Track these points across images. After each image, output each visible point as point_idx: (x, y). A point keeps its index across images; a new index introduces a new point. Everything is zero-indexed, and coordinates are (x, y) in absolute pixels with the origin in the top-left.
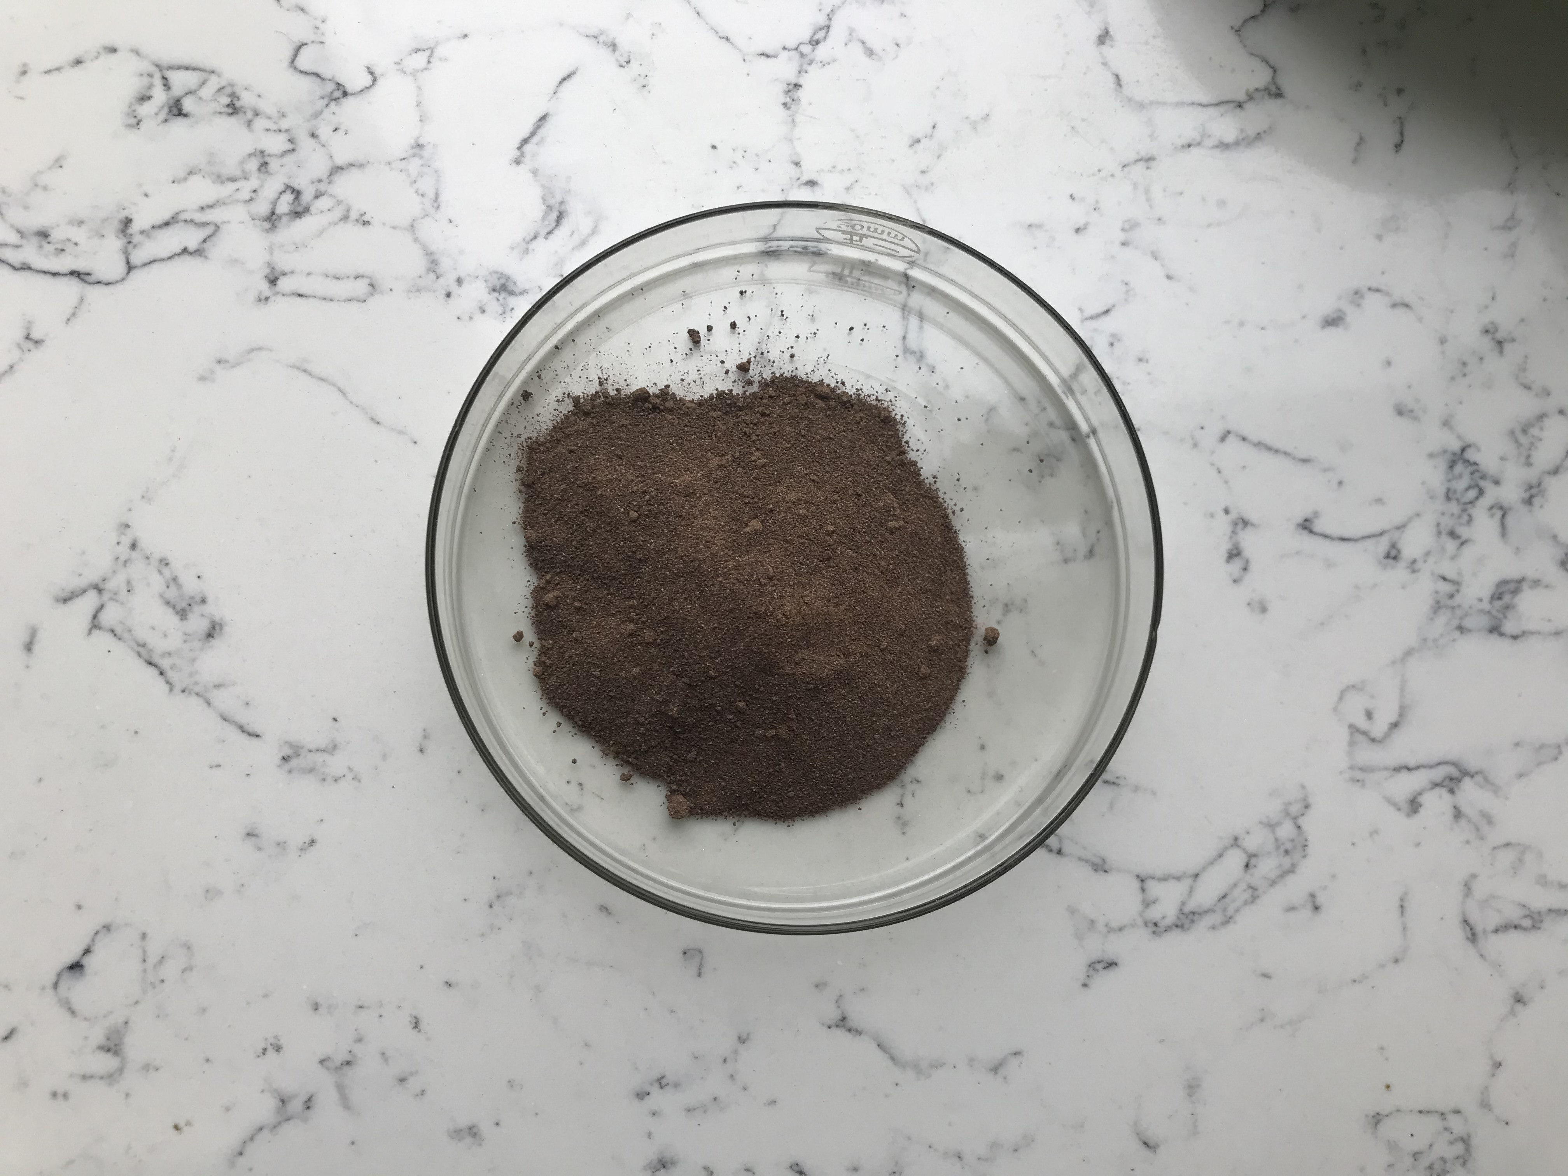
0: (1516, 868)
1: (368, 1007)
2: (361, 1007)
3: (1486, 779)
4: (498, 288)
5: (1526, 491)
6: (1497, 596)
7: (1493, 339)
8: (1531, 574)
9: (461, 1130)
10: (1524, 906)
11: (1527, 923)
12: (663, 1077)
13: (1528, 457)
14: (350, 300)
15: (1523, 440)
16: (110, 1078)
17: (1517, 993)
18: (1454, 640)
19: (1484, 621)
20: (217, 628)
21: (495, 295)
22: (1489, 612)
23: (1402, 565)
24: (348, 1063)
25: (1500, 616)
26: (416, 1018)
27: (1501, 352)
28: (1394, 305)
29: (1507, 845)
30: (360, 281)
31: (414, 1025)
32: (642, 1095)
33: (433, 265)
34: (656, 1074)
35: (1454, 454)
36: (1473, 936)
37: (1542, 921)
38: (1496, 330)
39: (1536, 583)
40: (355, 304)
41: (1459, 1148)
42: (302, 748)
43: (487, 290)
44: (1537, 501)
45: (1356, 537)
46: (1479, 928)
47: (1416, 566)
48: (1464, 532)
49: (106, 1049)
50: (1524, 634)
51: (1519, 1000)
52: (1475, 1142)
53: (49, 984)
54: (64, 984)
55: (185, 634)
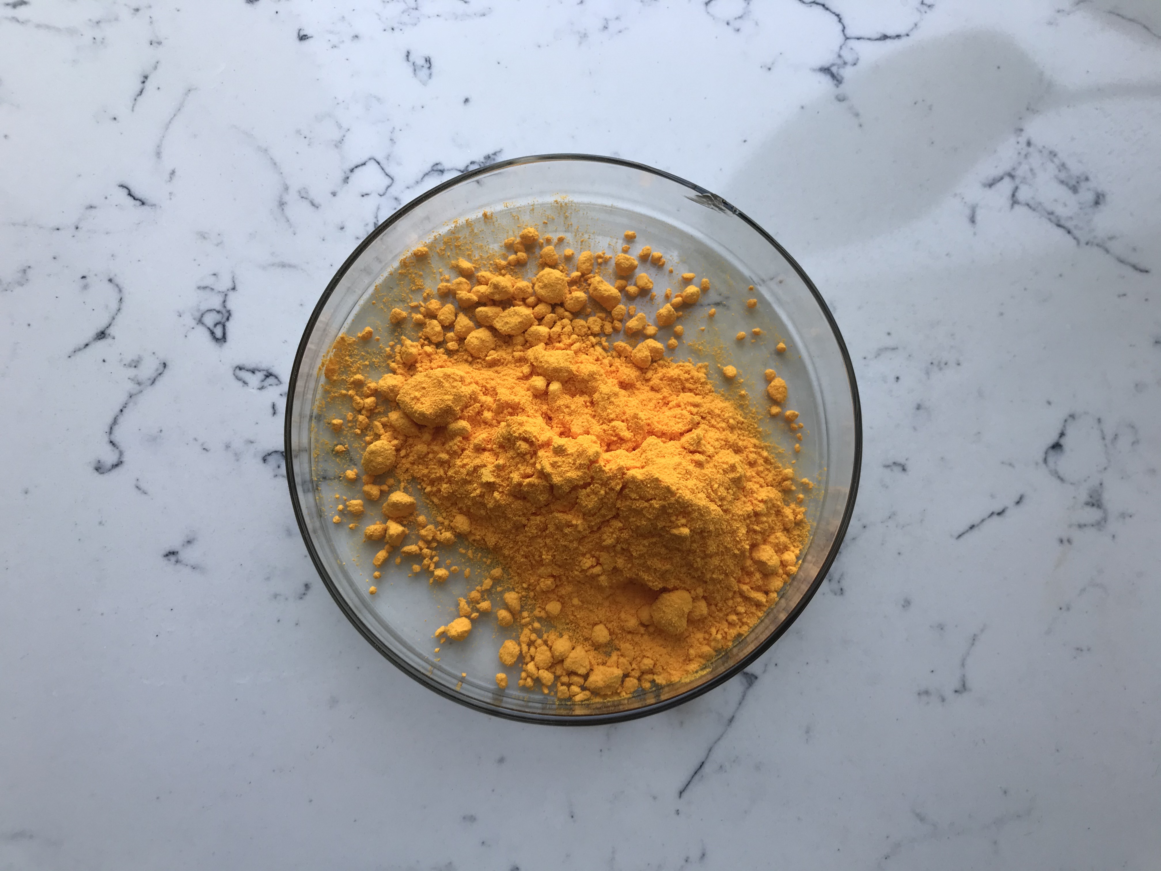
16: (1099, 525)
20: (1101, 197)
49: (1091, 504)
53: (1040, 460)
54: (1051, 460)
55: (1080, 203)
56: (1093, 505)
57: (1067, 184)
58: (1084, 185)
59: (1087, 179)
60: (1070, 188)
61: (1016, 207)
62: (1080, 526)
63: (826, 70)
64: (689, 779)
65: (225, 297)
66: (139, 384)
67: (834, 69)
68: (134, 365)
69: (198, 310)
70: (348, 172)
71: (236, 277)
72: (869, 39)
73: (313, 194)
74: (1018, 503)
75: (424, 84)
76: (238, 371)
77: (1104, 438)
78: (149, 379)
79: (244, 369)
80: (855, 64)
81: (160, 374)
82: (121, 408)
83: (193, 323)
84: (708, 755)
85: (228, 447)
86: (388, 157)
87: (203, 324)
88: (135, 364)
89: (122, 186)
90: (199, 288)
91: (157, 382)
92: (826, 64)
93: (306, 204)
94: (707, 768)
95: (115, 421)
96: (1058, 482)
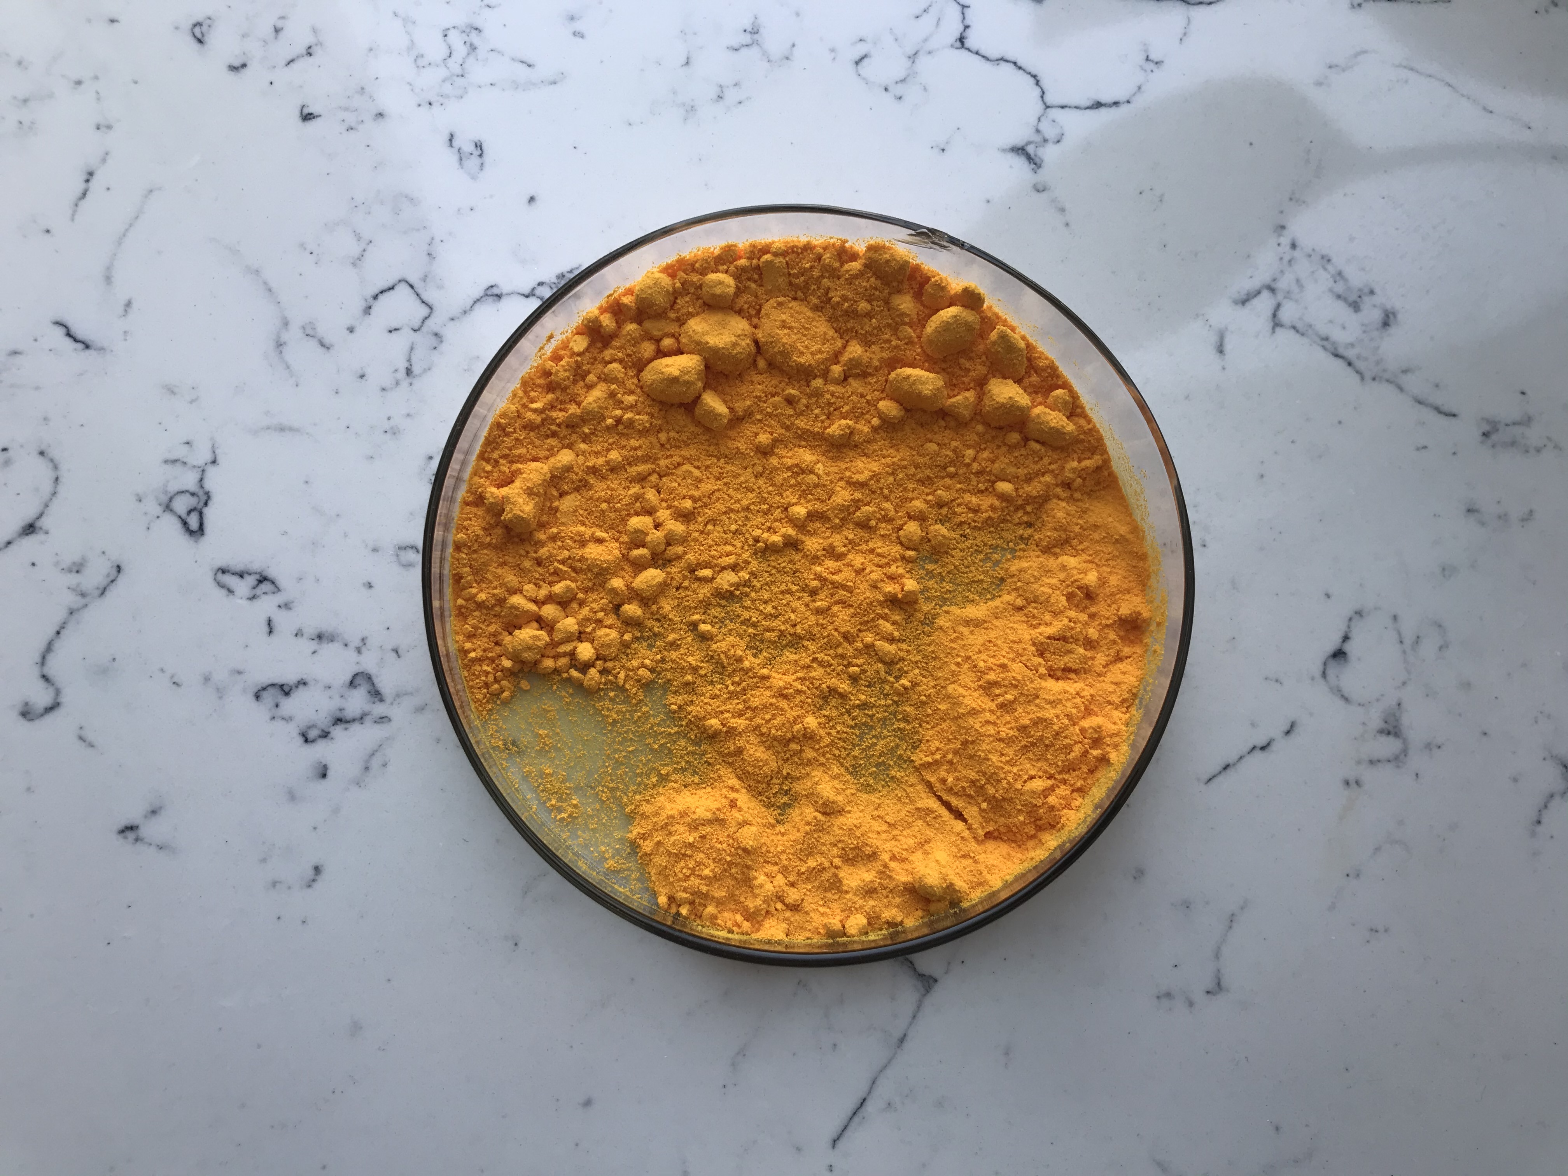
16: (1397, 760)
20: (1391, 316)
49: (1386, 732)
53: (1317, 673)
54: (1331, 672)
55: (1363, 325)
56: (1389, 733)
57: (1345, 300)
58: (1367, 301)
59: (1372, 292)
60: (1350, 305)
61: (1278, 330)
62: (1371, 762)
63: (1020, 150)
64: (845, 1122)
65: (202, 474)
66: (83, 595)
67: (1030, 149)
68: (75, 569)
69: (166, 492)
70: (371, 300)
71: (216, 445)
72: (1077, 107)
73: (322, 330)
74: (1288, 733)
75: (474, 178)
76: (220, 575)
77: (1401, 642)
78: (98, 588)
79: (228, 571)
80: (1058, 142)
81: (112, 581)
82: (57, 628)
83: (158, 510)
84: (871, 1088)
85: (207, 679)
86: (425, 279)
87: (171, 510)
88: (77, 568)
89: (58, 323)
90: (166, 462)
91: (107, 593)
92: (1019, 142)
93: (313, 344)
94: (870, 1108)
95: (49, 648)
96: (1340, 703)
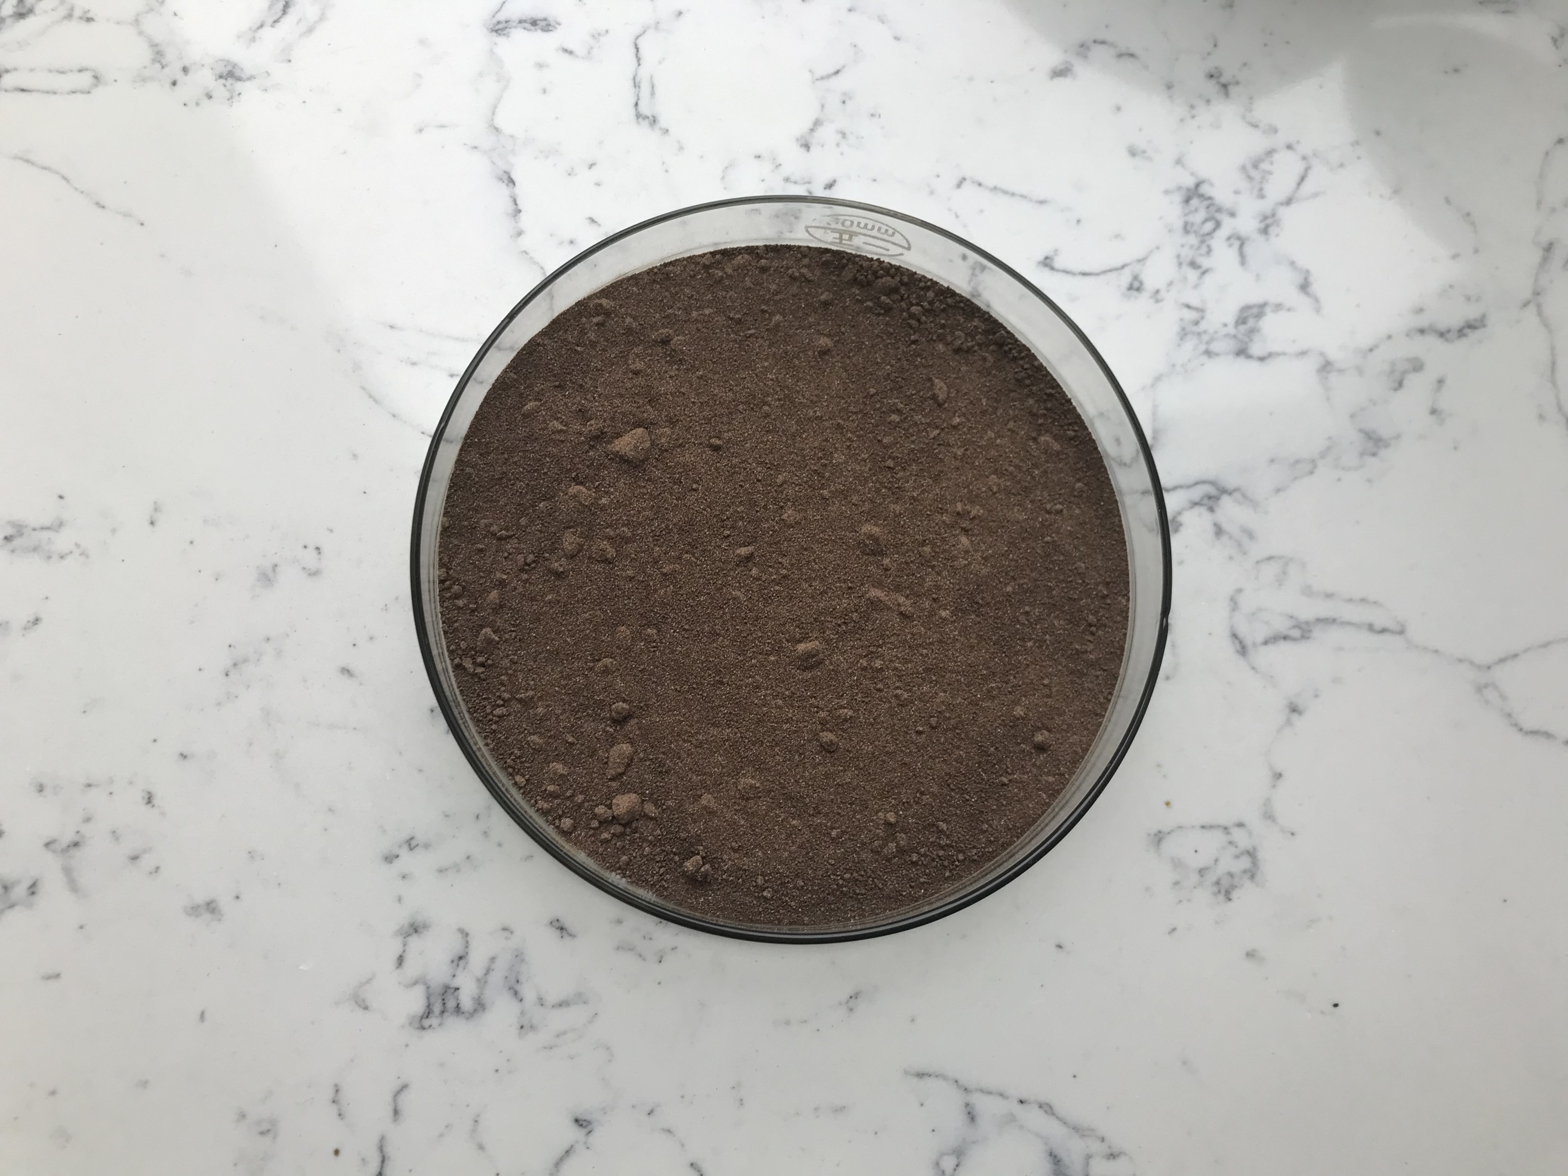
0: (1281, 580)
1: (97, 786)
2: (89, 785)
3: (1244, 496)
4: (225, 74)
5: (1261, 222)
6: (1241, 320)
7: (1218, 83)
8: (1273, 299)
9: (199, 906)
10: (1292, 617)
11: (1296, 633)
12: (412, 838)
13: (1261, 189)
14: (73, 92)
15: (1253, 173)
17: (1291, 703)
18: (1202, 365)
19: (1231, 345)
21: (222, 81)
22: (1235, 336)
23: (1144, 297)
24: (76, 844)
25: (1247, 339)
26: (149, 793)
27: (1227, 94)
28: (1120, 55)
29: (1270, 558)
30: (82, 74)
31: (146, 800)
32: (390, 858)
33: (158, 55)
34: (405, 835)
35: (1188, 190)
36: (1243, 650)
37: (1310, 631)
38: (1221, 75)
39: (1278, 307)
40: (79, 96)
41: (1245, 863)
42: (26, 526)
43: (214, 78)
44: (1273, 230)
45: (1098, 271)
46: (1248, 642)
47: (1159, 297)
48: (1205, 262)
50: (1270, 355)
51: (1294, 709)
52: (1260, 855)
